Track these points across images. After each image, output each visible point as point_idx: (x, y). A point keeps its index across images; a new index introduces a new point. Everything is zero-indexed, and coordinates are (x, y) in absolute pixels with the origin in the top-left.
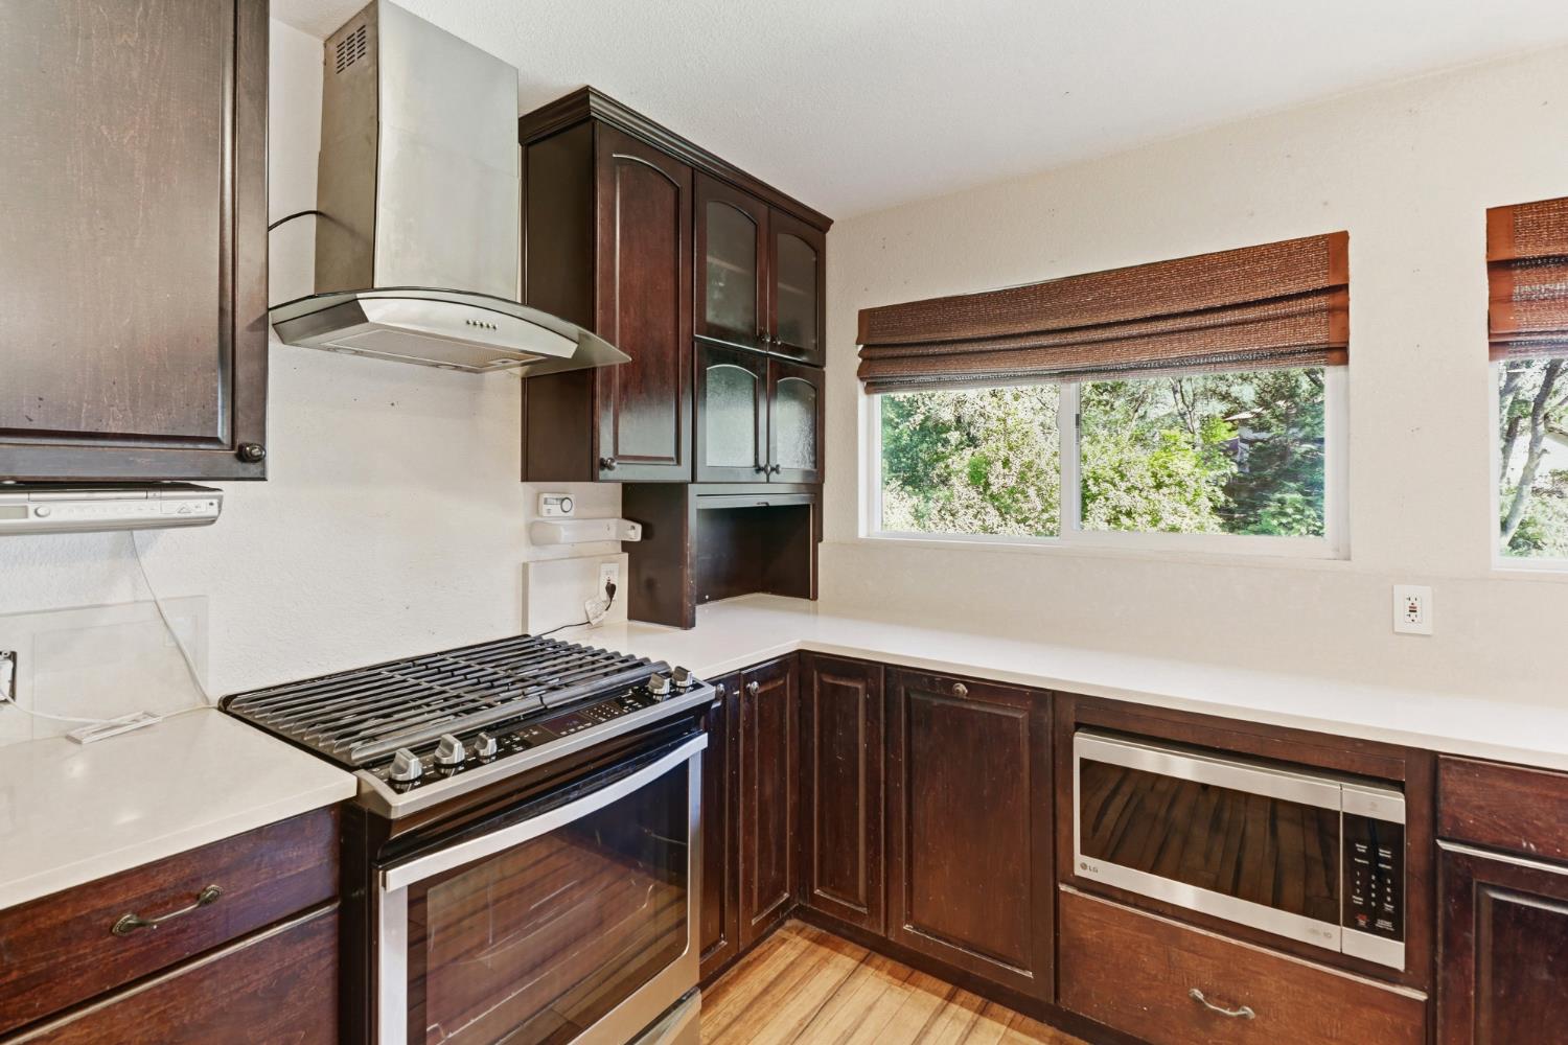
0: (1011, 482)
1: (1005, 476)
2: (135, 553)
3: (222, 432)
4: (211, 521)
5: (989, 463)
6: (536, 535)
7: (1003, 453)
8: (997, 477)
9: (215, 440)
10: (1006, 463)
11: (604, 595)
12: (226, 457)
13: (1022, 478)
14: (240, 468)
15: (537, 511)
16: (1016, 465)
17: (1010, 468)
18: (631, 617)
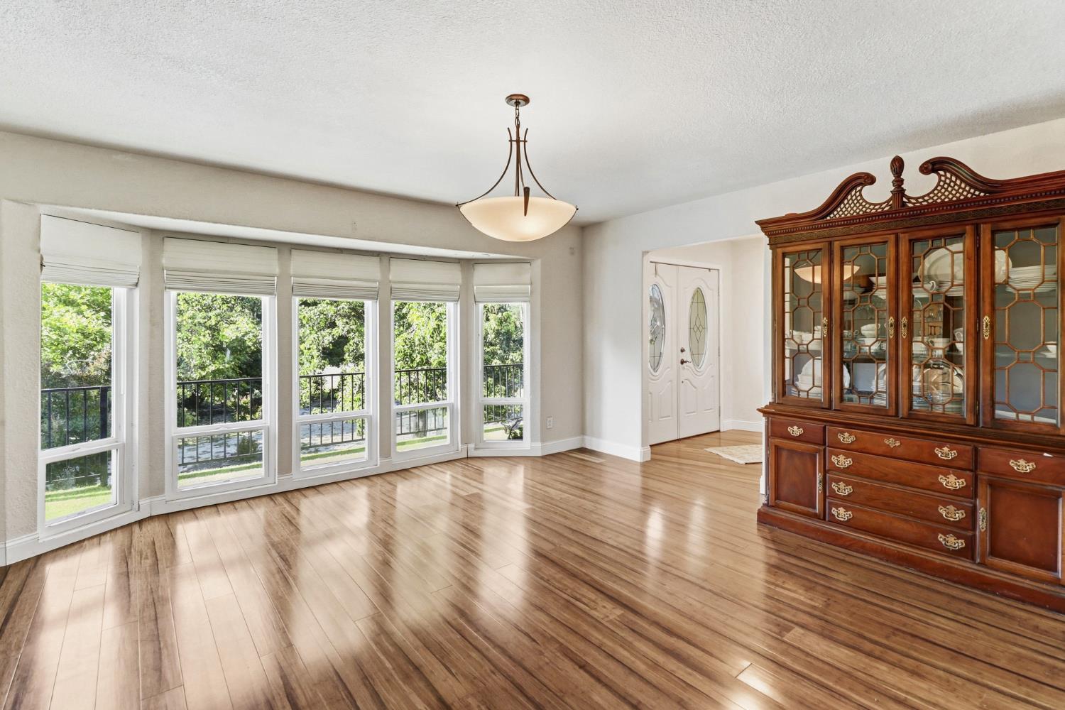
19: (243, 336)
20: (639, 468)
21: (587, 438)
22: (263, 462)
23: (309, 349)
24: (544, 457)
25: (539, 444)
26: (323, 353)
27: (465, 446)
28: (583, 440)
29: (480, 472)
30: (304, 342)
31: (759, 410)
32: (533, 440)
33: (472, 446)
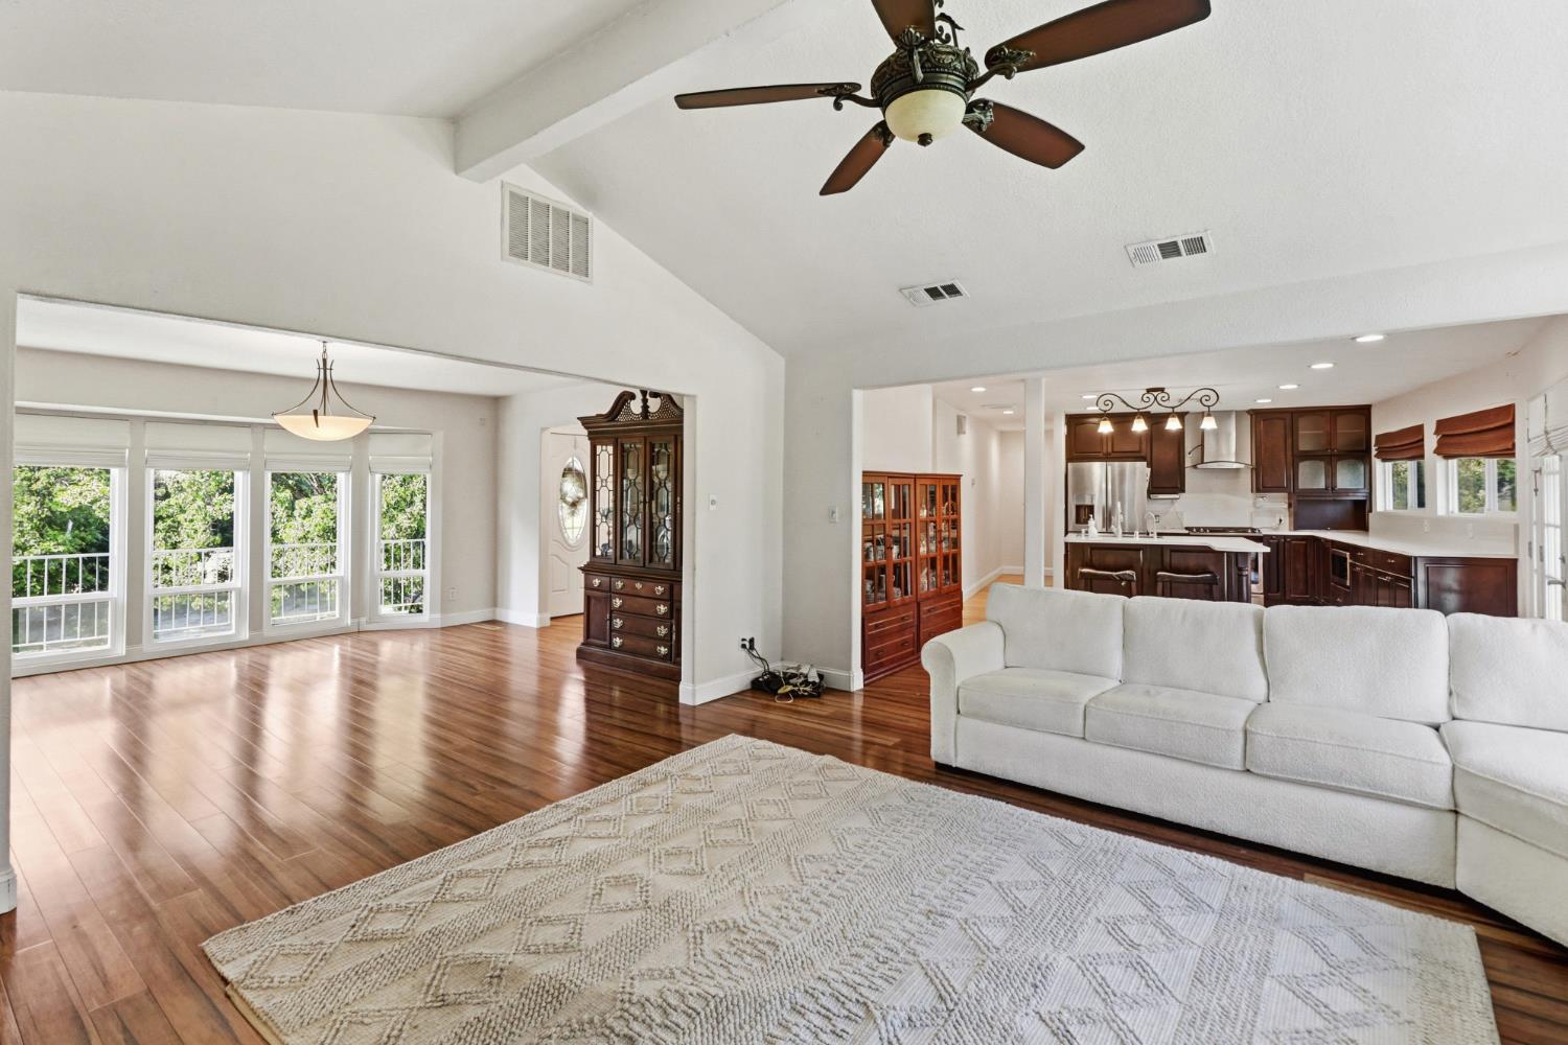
2: (1168, 503)
3: (1178, 486)
4: (1177, 498)
6: (1254, 504)
9: (1177, 488)
11: (1280, 521)
12: (1179, 490)
14: (1181, 491)
15: (1255, 500)
18: (1290, 526)
19: (93, 502)
20: (535, 633)
21: (498, 610)
22: (109, 636)
23: (192, 521)
24: (443, 628)
25: (438, 616)
26: (214, 526)
27: (356, 620)
28: (494, 612)
29: (375, 645)
30: (185, 512)
31: (580, 568)
32: (432, 611)
33: (363, 620)
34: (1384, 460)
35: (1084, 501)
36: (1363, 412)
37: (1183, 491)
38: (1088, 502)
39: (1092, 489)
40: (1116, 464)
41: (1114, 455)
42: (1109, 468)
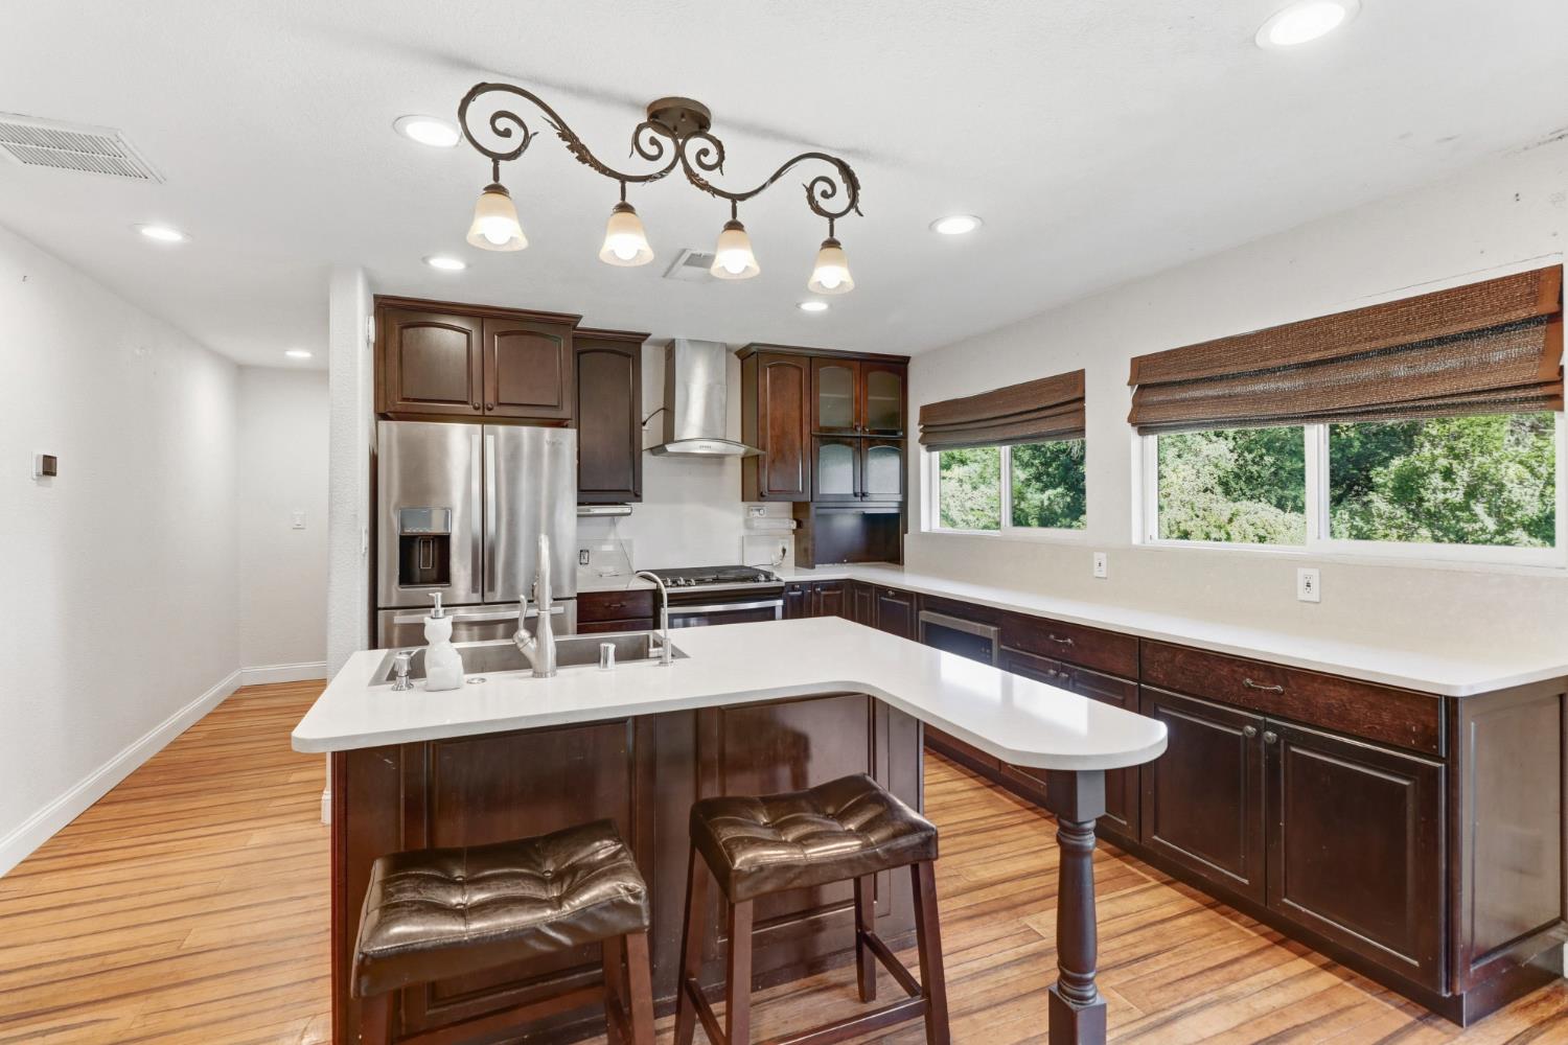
0: (1457, 497)
1: (1445, 490)
2: (615, 524)
3: (631, 488)
4: (629, 514)
5: (1423, 475)
6: (748, 525)
7: (1442, 462)
8: (1434, 492)
9: (629, 491)
10: (1448, 474)
11: (781, 554)
12: (632, 495)
13: (1472, 493)
14: (635, 499)
15: (748, 515)
16: (1463, 475)
17: (1454, 482)
18: (796, 565)
34: (931, 448)
35: (428, 521)
36: (895, 368)
37: (638, 497)
38: (436, 528)
39: (446, 493)
40: (501, 429)
41: (497, 411)
42: (490, 440)
